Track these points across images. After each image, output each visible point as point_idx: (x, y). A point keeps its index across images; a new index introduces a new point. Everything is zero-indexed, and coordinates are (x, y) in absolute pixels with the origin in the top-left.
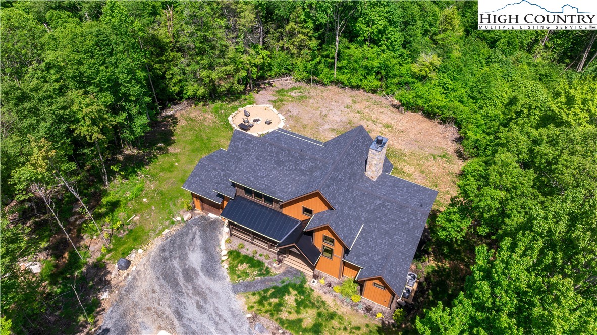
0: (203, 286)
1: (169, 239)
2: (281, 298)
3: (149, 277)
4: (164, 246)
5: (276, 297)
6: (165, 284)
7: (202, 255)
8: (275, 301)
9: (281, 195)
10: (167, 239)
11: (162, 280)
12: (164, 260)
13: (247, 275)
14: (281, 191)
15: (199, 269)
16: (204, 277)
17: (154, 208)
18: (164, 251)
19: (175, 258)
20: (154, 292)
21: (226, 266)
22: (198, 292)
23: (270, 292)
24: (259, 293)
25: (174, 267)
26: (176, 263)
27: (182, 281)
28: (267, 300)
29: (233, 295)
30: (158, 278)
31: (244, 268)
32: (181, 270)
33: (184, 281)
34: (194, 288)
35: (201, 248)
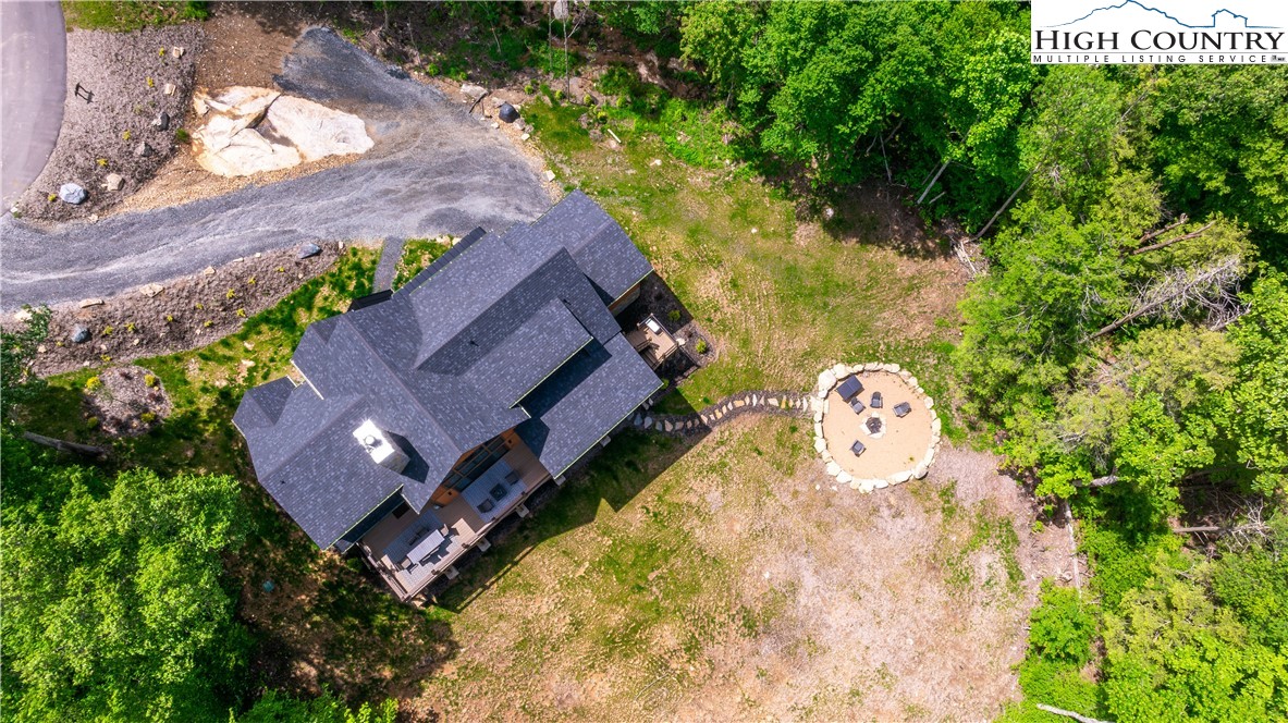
0: (420, 204)
1: (534, 178)
2: (352, 295)
3: (471, 141)
4: (523, 169)
5: (355, 288)
6: (449, 160)
7: (480, 216)
8: (352, 285)
9: (423, 294)
10: (537, 175)
11: (457, 157)
12: (495, 166)
13: (408, 263)
14: (427, 297)
15: (455, 205)
16: (436, 209)
17: (630, 172)
18: (513, 167)
19: (491, 180)
20: (440, 144)
21: (439, 240)
22: (414, 195)
23: (366, 283)
24: (372, 269)
25: (474, 175)
26: (478, 179)
27: (442, 180)
28: (357, 275)
29: (386, 235)
30: (463, 153)
31: (423, 261)
32: (464, 183)
33: (442, 182)
34: (423, 193)
35: (494, 216)
